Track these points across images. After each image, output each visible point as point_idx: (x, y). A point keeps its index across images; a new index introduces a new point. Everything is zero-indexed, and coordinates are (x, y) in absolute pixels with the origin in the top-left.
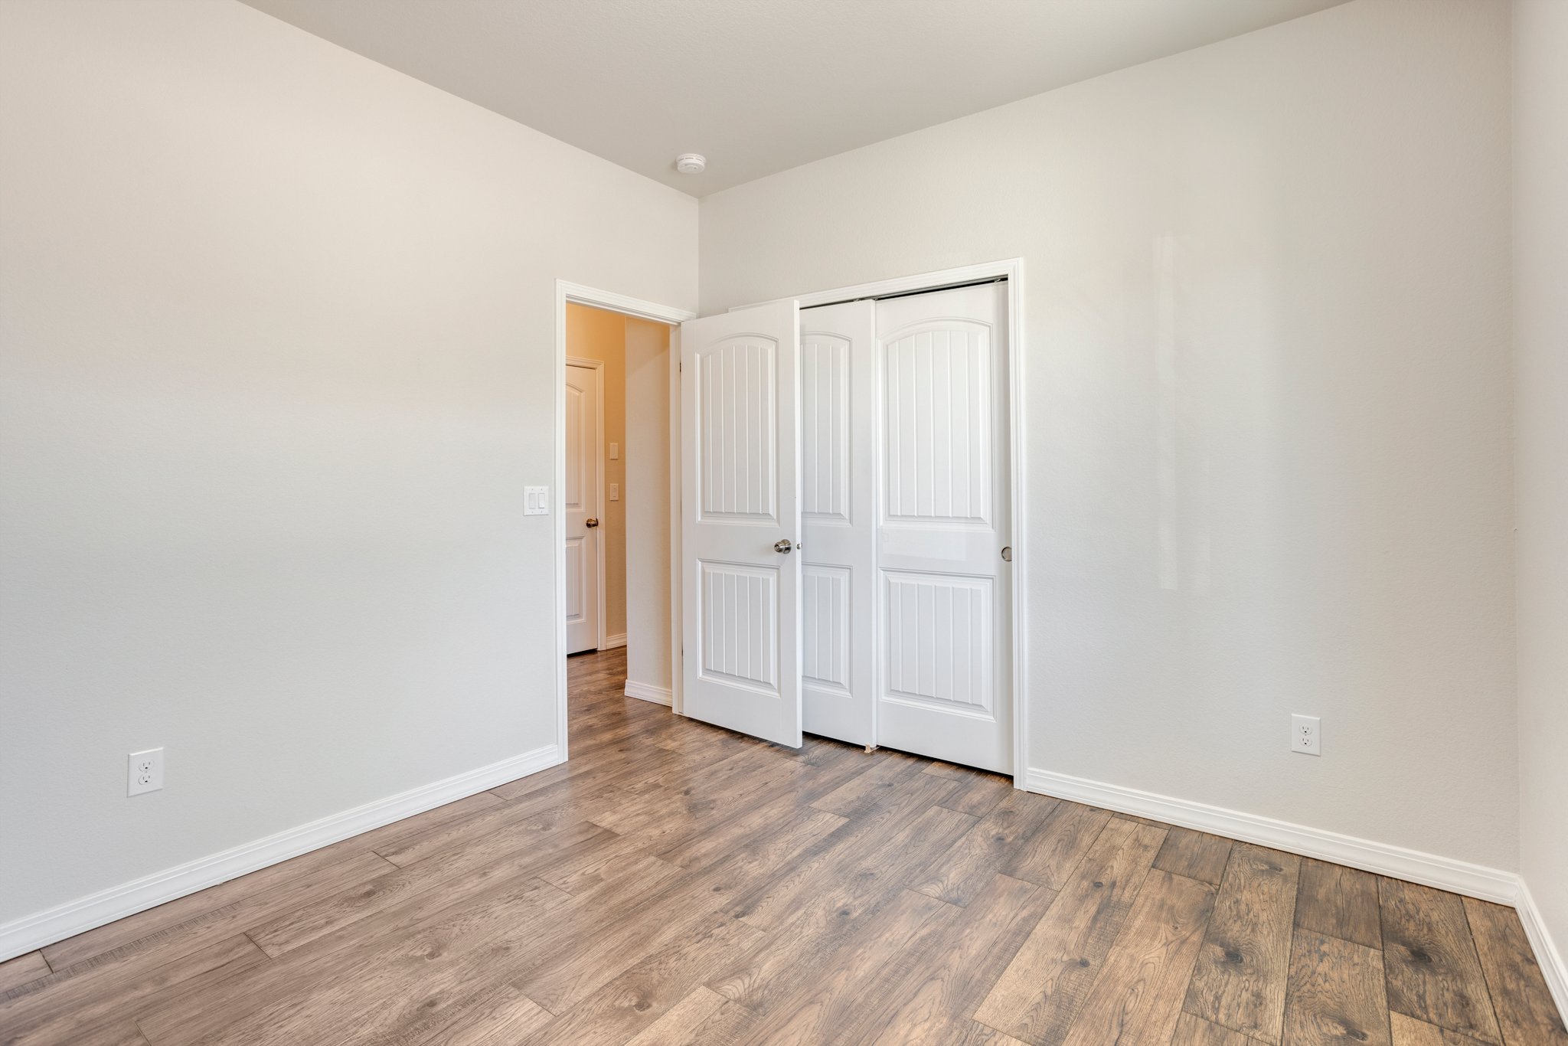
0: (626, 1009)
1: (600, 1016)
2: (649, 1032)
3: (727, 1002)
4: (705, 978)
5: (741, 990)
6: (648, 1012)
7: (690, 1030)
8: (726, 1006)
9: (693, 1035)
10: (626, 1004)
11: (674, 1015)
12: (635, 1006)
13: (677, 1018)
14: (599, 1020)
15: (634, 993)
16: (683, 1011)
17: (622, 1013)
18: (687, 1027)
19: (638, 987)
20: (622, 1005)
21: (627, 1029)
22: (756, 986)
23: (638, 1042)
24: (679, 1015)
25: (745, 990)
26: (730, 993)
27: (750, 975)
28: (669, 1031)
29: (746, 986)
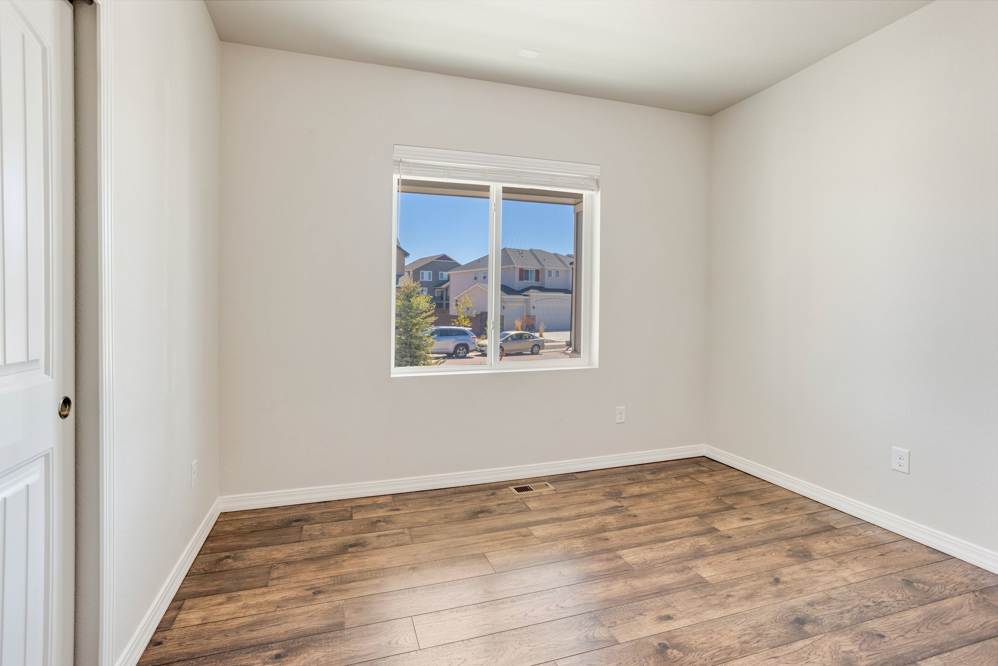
0: (675, 648)
1: (692, 651)
2: (662, 630)
3: (609, 627)
4: (617, 647)
5: (597, 630)
6: (661, 641)
7: (637, 622)
8: (611, 625)
9: (636, 618)
10: (675, 652)
11: (644, 633)
12: (669, 648)
13: (643, 630)
14: (694, 649)
15: (669, 657)
16: (639, 633)
17: (678, 647)
18: (639, 624)
19: (665, 660)
20: (678, 652)
21: (676, 637)
22: (587, 629)
23: (670, 627)
24: (642, 632)
25: (595, 629)
26: (605, 631)
27: (586, 637)
28: (650, 625)
29: (593, 631)
